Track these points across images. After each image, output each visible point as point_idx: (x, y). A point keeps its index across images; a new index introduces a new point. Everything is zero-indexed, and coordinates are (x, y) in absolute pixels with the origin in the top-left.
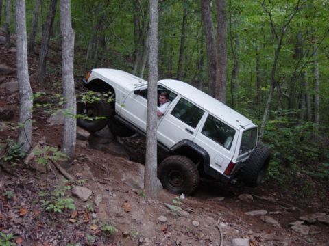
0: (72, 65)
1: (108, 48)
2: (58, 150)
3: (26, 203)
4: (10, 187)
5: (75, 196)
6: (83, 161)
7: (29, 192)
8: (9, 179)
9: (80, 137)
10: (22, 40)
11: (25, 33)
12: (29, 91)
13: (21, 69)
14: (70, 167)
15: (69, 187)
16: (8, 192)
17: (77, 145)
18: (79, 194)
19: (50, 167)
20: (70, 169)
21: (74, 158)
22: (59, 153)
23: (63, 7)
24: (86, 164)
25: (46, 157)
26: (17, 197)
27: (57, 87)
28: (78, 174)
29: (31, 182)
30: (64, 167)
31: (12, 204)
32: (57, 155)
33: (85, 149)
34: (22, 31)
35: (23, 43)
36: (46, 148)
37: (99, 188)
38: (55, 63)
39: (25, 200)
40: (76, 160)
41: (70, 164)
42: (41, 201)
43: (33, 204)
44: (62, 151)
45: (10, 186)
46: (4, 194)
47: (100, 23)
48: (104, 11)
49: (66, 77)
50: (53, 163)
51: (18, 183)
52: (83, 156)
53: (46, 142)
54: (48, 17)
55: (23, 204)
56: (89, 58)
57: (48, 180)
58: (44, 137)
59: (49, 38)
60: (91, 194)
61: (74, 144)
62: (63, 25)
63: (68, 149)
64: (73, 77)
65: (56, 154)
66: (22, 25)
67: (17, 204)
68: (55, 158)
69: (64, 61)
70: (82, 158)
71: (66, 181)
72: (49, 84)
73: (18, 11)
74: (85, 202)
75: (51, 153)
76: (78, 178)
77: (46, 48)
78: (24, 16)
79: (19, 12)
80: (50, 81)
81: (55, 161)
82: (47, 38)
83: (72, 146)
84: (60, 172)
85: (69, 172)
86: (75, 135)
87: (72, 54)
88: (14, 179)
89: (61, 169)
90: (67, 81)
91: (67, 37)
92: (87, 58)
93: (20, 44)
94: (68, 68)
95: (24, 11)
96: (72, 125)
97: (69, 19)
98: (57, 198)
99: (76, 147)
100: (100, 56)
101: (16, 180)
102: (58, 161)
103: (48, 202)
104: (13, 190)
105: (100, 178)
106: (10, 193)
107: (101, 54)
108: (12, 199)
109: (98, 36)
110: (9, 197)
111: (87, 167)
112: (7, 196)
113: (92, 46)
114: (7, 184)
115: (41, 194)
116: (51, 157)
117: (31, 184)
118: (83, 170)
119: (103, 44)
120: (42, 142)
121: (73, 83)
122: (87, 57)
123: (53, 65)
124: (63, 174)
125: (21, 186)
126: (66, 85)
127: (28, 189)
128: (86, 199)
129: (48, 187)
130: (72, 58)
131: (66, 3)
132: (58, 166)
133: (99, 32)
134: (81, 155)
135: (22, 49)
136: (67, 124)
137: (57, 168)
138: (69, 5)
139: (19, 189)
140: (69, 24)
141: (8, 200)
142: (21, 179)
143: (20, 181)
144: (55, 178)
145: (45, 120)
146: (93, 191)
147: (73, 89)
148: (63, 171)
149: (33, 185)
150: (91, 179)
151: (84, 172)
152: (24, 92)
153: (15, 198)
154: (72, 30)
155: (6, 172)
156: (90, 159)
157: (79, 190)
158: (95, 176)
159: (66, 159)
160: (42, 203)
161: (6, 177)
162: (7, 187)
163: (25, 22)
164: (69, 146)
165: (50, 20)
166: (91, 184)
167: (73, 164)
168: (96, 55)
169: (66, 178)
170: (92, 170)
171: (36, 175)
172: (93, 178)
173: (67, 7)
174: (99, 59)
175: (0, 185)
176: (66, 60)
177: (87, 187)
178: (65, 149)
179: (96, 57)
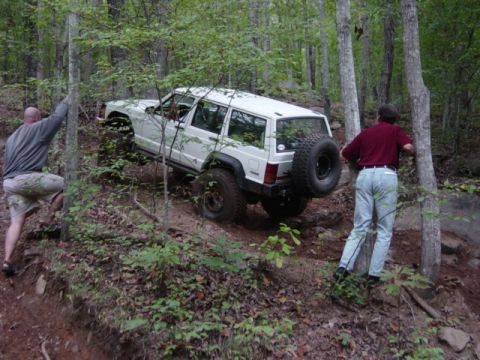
0: (428, 140)
1: (473, 110)
2: (415, 273)
3: (369, 352)
4: (346, 327)
5: (443, 343)
6: (454, 287)
7: (373, 336)
8: (344, 316)
9: (446, 250)
10: (352, 111)
11: (356, 100)
14: (432, 297)
15: (434, 329)
16: (343, 336)
17: (442, 262)
18: (450, 340)
19: (403, 298)
20: (435, 300)
21: (438, 283)
22: (418, 277)
23: (409, 56)
24: (458, 292)
25: (399, 283)
26: (356, 342)
27: (402, 174)
28: (446, 308)
29: (376, 320)
30: (425, 298)
31: (349, 354)
32: (415, 280)
33: (453, 267)
34: (351, 98)
35: (353, 116)
36: (398, 269)
39: (368, 348)
40: (442, 287)
41: (433, 293)
42: (392, 349)
43: (381, 355)
44: (422, 274)
45: (345, 326)
46: (337, 338)
47: (460, 73)
48: (467, 54)
49: (420, 159)
50: (406, 290)
51: (356, 321)
52: (453, 280)
53: (394, 258)
54: (383, 74)
55: (365, 353)
56: (446, 125)
57: (401, 317)
60: (468, 339)
61: (438, 261)
62: (411, 82)
63: (430, 270)
65: (413, 278)
66: (351, 89)
67: (356, 353)
68: (412, 284)
69: (417, 135)
70: (451, 283)
71: (429, 320)
73: (344, 70)
74: (459, 352)
75: (404, 277)
76: (446, 314)
78: (353, 76)
79: (346, 71)
81: (409, 289)
83: (435, 265)
84: (417, 305)
85: (432, 305)
86: (438, 248)
87: (428, 125)
88: (350, 315)
89: (419, 300)
90: (423, 165)
91: (418, 99)
92: (443, 128)
93: (350, 117)
94: (423, 147)
95: (352, 68)
96: (434, 232)
97: (419, 72)
98: (415, 345)
99: (442, 266)
100: (462, 123)
101: (354, 317)
102: (415, 289)
103: (402, 352)
104: (350, 332)
106: (346, 336)
107: (465, 120)
108: (349, 346)
110: (344, 343)
111: (460, 298)
112: (341, 341)
113: (450, 108)
114: (341, 323)
115: (393, 339)
116: (405, 283)
117: (376, 323)
118: (454, 301)
119: (467, 104)
121: (431, 168)
122: (444, 126)
124: (424, 310)
125: (361, 326)
126: (422, 172)
127: (372, 330)
128: (461, 348)
129: (401, 328)
130: (428, 131)
131: (413, 49)
132: (415, 296)
133: (459, 87)
134: (450, 278)
135: (353, 123)
137: (413, 299)
138: (417, 51)
139: (358, 330)
140: (420, 80)
141: (343, 347)
142: (361, 316)
143: (359, 319)
144: (411, 314)
146: (472, 336)
147: (432, 177)
148: (423, 303)
149: (379, 325)
150: (467, 317)
151: (455, 305)
153: (354, 344)
154: (425, 88)
155: (338, 304)
156: (463, 285)
157: (449, 334)
158: (473, 311)
159: (428, 287)
160: (393, 353)
161: (339, 312)
162: (340, 328)
163: (354, 83)
164: (429, 266)
166: (467, 324)
167: (438, 293)
168: (457, 122)
169: (429, 315)
170: (467, 302)
171: (382, 309)
172: (471, 315)
173: (414, 55)
174: (462, 127)
175: (331, 324)
176: (419, 134)
177: (462, 329)
178: (424, 270)
179: (457, 125)
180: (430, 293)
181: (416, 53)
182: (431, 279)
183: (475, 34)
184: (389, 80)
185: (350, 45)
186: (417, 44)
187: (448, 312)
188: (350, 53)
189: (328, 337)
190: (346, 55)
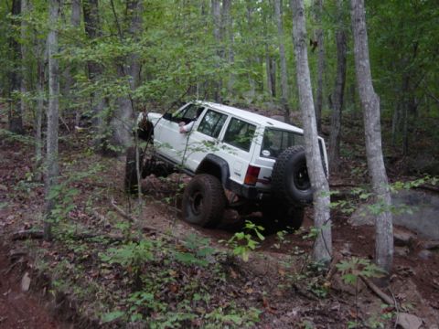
0: (379, 142)
1: (420, 115)
2: (370, 263)
4: (308, 315)
5: (398, 326)
6: (406, 276)
8: (306, 305)
9: (398, 243)
10: (309, 116)
11: (312, 107)
12: (324, 184)
13: (311, 155)
14: (387, 285)
15: (390, 315)
16: (305, 322)
17: (394, 254)
18: (404, 324)
19: (360, 286)
20: (389, 288)
21: (392, 273)
22: (373, 267)
23: (360, 65)
24: (410, 280)
25: (356, 273)
26: (318, 328)
27: (357, 174)
28: (400, 295)
29: (335, 307)
30: (380, 286)
32: (371, 270)
33: (405, 258)
34: (308, 105)
35: (311, 121)
36: (355, 260)
37: (432, 315)
38: (350, 143)
40: (395, 276)
41: (387, 282)
44: (377, 265)
45: (308, 313)
46: (300, 325)
47: (407, 82)
48: (413, 65)
49: (372, 160)
50: (364, 280)
51: (318, 309)
52: (405, 270)
53: (351, 250)
54: (337, 84)
56: (396, 130)
57: (359, 304)
58: (347, 245)
59: (341, 110)
60: (421, 323)
61: (391, 252)
62: (362, 89)
63: (384, 260)
64: (382, 159)
65: (369, 268)
66: (307, 97)
68: (368, 274)
69: (369, 137)
70: (403, 272)
71: (385, 306)
72: (346, 171)
73: (301, 80)
75: (361, 267)
76: (400, 300)
77: (338, 124)
78: (309, 85)
79: (303, 80)
80: (347, 168)
81: (366, 278)
82: (339, 111)
83: (389, 256)
84: (374, 293)
85: (386, 292)
86: (391, 240)
87: (379, 127)
88: (312, 303)
89: (375, 288)
90: (375, 165)
91: (369, 105)
92: (393, 132)
93: (308, 122)
94: (374, 148)
95: (309, 78)
96: (387, 225)
97: (369, 81)
99: (394, 257)
100: (410, 127)
101: (316, 306)
102: (371, 278)
104: (312, 319)
105: (431, 300)
106: (308, 323)
107: (412, 124)
109: (406, 99)
111: (412, 285)
112: (304, 328)
113: (398, 114)
114: (303, 311)
115: (352, 325)
116: (362, 273)
117: (336, 310)
118: (407, 289)
119: (413, 110)
120: (344, 251)
121: (383, 167)
122: (394, 129)
123: (348, 145)
124: (378, 296)
125: (321, 313)
126: (374, 171)
127: (332, 317)
129: (359, 315)
130: (379, 133)
131: (363, 59)
132: (371, 284)
133: (406, 94)
134: (402, 267)
135: (310, 128)
136: (380, 225)
137: (369, 288)
138: (367, 61)
139: (319, 317)
140: (370, 87)
142: (322, 305)
143: (320, 307)
144: (368, 302)
145: (345, 220)
146: (424, 320)
147: (384, 175)
148: (379, 291)
149: (338, 313)
150: (419, 302)
151: (408, 292)
152: (318, 184)
154: (376, 95)
155: (301, 294)
156: (415, 273)
157: (404, 319)
158: (423, 298)
159: (383, 276)
161: (302, 301)
162: (303, 316)
163: (311, 92)
164: (384, 256)
165: (340, 87)
166: (419, 310)
167: (391, 281)
168: (405, 126)
169: (384, 301)
170: (419, 289)
171: (341, 297)
172: (423, 301)
173: (364, 65)
174: (410, 131)
175: (295, 312)
176: (370, 136)
177: (415, 314)
178: (379, 261)
179: (405, 130)
180: (385, 281)
181: (366, 63)
182: (386, 268)
183: (419, 47)
184: (343, 89)
185: (306, 56)
186: (366, 54)
187: (401, 299)
188: (307, 64)
189: (292, 324)
190: (302, 66)
